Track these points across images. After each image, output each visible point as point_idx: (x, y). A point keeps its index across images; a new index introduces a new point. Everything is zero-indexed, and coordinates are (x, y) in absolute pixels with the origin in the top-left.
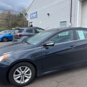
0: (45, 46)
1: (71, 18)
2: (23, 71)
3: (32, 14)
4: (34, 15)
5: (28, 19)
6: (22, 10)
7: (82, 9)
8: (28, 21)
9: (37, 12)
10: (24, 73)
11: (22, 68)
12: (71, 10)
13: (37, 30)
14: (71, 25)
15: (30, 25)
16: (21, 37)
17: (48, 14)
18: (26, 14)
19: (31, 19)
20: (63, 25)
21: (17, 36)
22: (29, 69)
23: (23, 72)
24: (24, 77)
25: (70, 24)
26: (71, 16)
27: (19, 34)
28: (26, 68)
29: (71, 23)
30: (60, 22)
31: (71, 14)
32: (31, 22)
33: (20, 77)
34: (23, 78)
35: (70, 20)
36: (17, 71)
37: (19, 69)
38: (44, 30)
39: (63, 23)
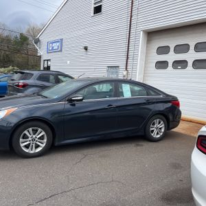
0: (70, 101)
1: (127, 62)
2: (34, 134)
3: (52, 43)
4: (56, 46)
5: (42, 52)
6: (27, 27)
7: (147, 47)
8: (40, 57)
9: (62, 40)
10: (36, 137)
11: (33, 130)
12: (128, 47)
13: (59, 77)
14: (127, 74)
15: (46, 66)
16: (26, 90)
17: (86, 48)
18: (37, 41)
19: (48, 53)
20: (112, 73)
21: (18, 86)
22: (43, 133)
23: (34, 136)
24: (36, 144)
25: (125, 73)
26: (128, 58)
27: (21, 82)
28: (40, 130)
29: (126, 70)
30: (108, 67)
31: (128, 53)
32: (48, 60)
33: (29, 144)
34: (34, 145)
35: (125, 65)
36: (25, 134)
37: (28, 131)
38: (72, 78)
39: (112, 70)
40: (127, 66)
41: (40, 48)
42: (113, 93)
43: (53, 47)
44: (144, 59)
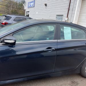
1: (68, 12)
3: (30, 3)
8: (25, 10)
9: (35, 1)
15: (27, 15)
18: (24, 2)
19: (28, 8)
25: (66, 19)
26: (69, 10)
27: (4, 22)
29: (67, 17)
30: (57, 15)
31: (69, 7)
32: (28, 12)
35: (67, 14)
39: (59, 17)
40: (68, 15)
41: (25, 6)
42: (53, 36)
43: (30, 5)
44: (79, 11)
